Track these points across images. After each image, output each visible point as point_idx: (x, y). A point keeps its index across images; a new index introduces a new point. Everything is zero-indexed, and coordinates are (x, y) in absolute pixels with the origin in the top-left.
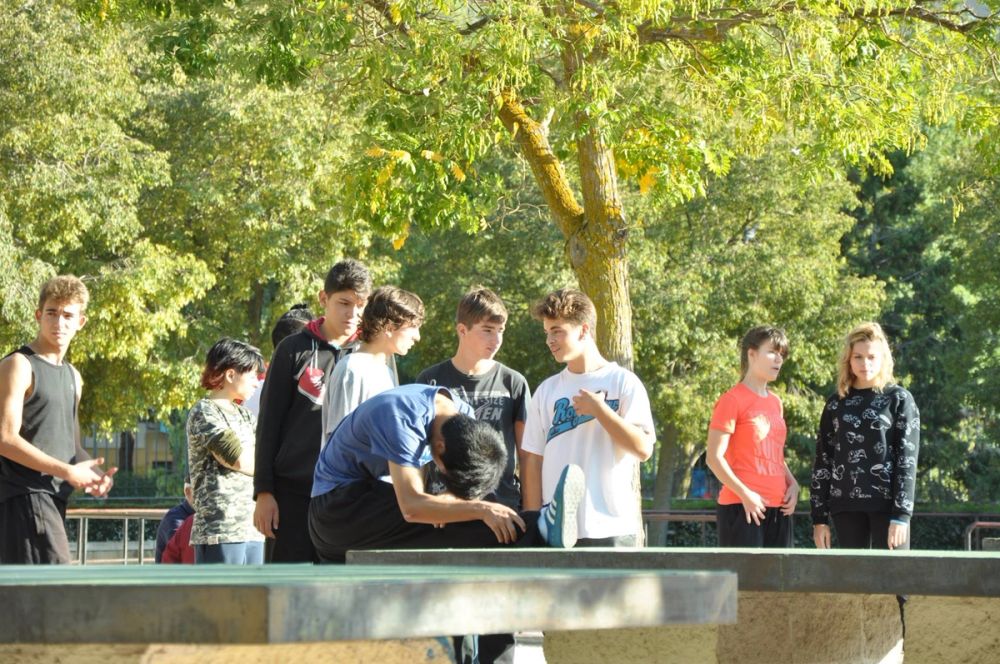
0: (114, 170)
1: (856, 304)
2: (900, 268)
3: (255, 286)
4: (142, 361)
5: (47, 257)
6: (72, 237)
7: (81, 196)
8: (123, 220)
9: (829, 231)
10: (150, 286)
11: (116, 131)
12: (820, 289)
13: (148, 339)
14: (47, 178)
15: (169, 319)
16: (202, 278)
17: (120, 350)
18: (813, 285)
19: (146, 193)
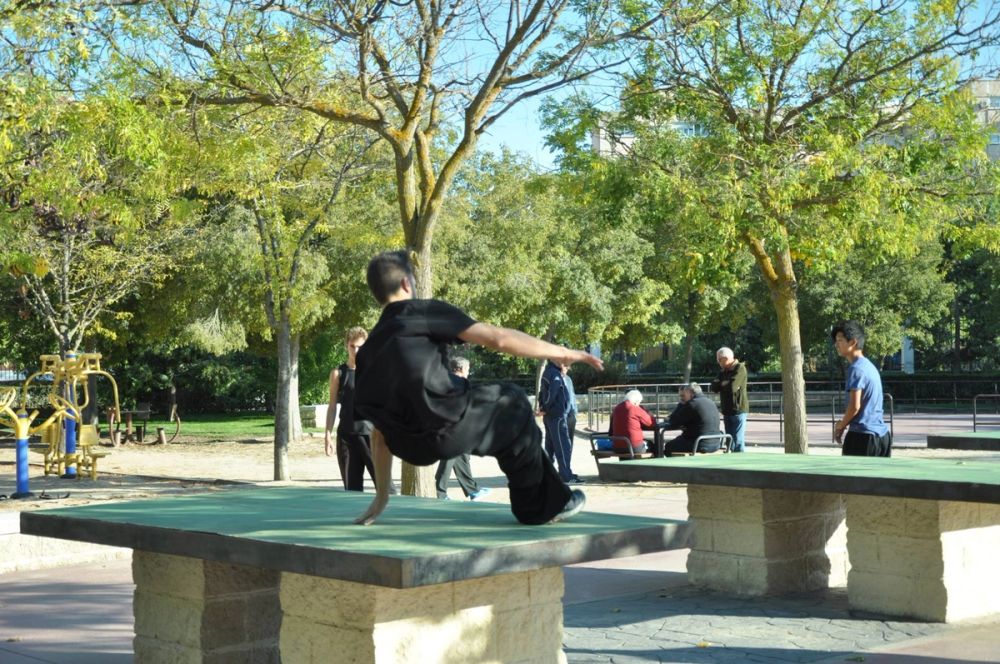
0: (633, 251)
1: (944, 294)
2: (969, 276)
3: (690, 294)
4: (646, 325)
5: (609, 285)
6: (617, 278)
7: (621, 261)
8: (636, 269)
9: (931, 264)
10: (647, 295)
11: (634, 236)
12: (928, 287)
13: (648, 316)
14: (607, 255)
15: (656, 307)
16: (667, 291)
17: (637, 320)
18: (925, 285)
19: (645, 260)
